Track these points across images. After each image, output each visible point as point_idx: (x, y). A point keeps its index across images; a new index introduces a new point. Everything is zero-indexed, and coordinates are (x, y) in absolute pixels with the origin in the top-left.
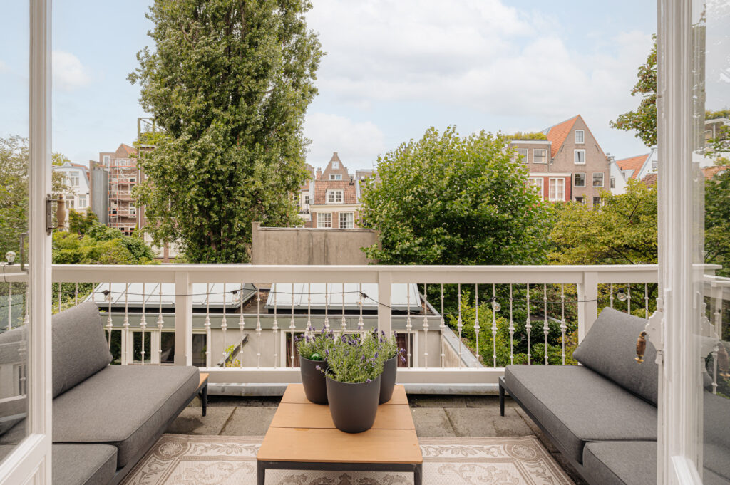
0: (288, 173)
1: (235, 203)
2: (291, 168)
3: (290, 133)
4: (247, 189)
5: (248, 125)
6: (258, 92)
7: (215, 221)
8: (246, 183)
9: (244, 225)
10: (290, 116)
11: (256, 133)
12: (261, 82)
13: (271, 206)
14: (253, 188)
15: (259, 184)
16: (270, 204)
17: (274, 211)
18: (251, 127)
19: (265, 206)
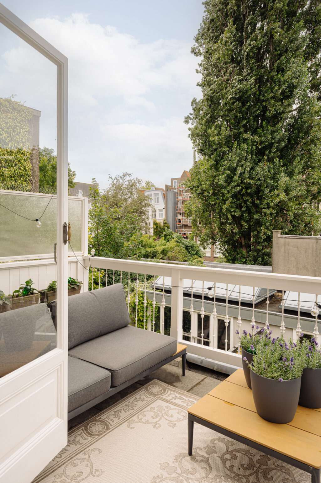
0: (313, 184)
1: (261, 214)
2: (315, 179)
3: (315, 145)
4: (272, 202)
5: (273, 143)
6: (283, 112)
7: (245, 228)
8: (271, 196)
9: (269, 233)
10: (314, 129)
11: (281, 150)
12: (286, 102)
13: (295, 215)
14: (277, 200)
15: (283, 196)
16: (294, 214)
17: (298, 220)
18: (276, 145)
19: (289, 216)
